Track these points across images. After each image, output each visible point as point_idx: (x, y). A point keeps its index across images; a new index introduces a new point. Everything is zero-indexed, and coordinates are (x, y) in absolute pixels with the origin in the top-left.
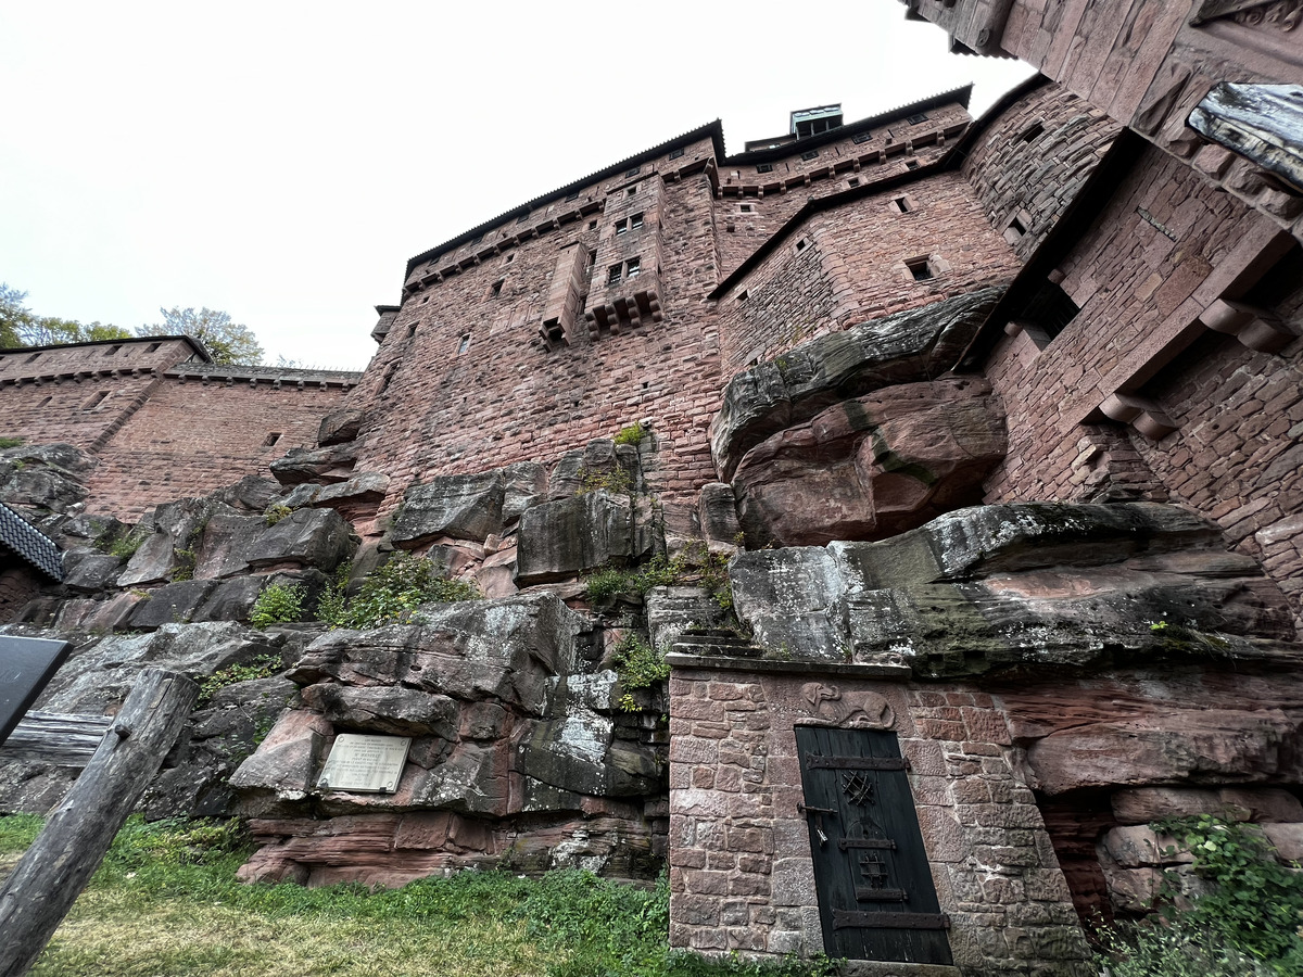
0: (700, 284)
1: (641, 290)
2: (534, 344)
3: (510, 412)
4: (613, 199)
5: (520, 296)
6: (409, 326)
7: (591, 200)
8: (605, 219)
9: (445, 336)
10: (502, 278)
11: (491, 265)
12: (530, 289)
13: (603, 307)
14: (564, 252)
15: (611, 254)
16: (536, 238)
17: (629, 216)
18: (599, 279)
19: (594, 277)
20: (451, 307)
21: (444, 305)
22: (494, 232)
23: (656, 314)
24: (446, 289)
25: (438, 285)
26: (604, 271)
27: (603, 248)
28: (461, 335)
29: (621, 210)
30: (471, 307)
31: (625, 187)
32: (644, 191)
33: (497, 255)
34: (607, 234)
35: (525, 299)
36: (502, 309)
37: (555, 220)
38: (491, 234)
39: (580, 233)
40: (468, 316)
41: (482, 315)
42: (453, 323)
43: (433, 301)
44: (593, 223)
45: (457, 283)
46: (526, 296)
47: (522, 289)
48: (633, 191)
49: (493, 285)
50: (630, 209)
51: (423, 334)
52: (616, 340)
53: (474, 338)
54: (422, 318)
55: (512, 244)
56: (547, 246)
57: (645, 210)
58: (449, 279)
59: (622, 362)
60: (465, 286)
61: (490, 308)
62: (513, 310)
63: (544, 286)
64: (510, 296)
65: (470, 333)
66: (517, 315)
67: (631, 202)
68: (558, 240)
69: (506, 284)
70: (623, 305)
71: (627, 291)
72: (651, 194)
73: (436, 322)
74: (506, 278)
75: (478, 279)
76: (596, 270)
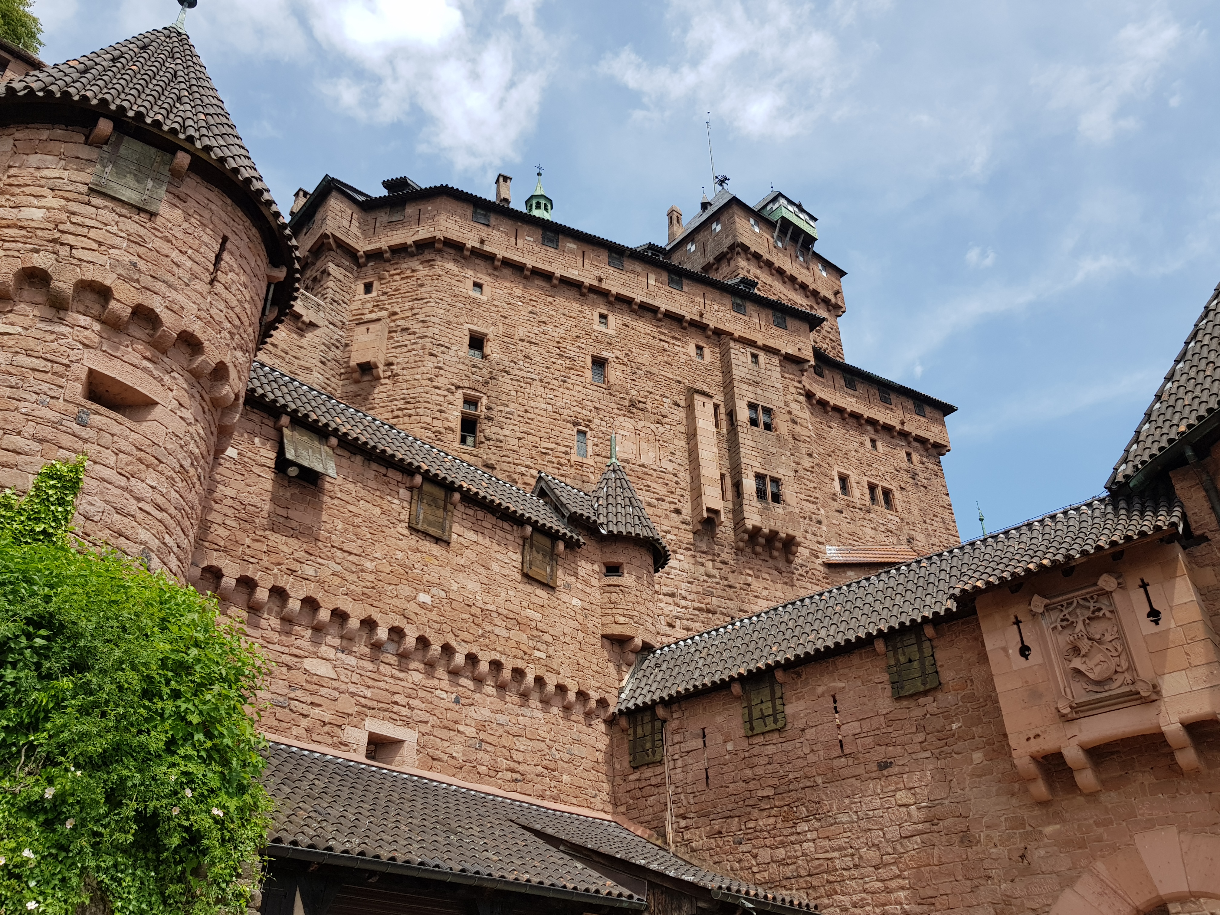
0: (814, 538)
1: (791, 532)
2: (678, 512)
3: (672, 595)
4: (737, 352)
5: (640, 413)
6: (470, 330)
7: (701, 315)
8: (736, 383)
9: (549, 408)
10: (605, 354)
11: (576, 306)
12: (650, 410)
13: (761, 529)
14: (699, 400)
15: (754, 453)
16: (633, 311)
17: (761, 404)
18: (749, 484)
19: (744, 475)
20: (536, 349)
21: (521, 332)
22: (575, 246)
23: (791, 558)
24: (510, 294)
25: (490, 271)
26: (751, 475)
27: (744, 436)
28: (575, 424)
29: (750, 385)
30: (573, 377)
31: (750, 345)
32: (769, 373)
33: (583, 295)
34: (743, 414)
35: (648, 424)
36: (622, 419)
37: (663, 309)
38: (571, 245)
39: (688, 355)
40: (575, 393)
41: (596, 408)
42: (554, 390)
43: (495, 303)
44: (699, 348)
45: (526, 295)
46: (648, 419)
47: (640, 402)
48: (755, 356)
49: (593, 356)
50: (759, 391)
51: (507, 372)
52: (757, 562)
53: (597, 445)
54: (489, 331)
55: (604, 294)
56: (652, 342)
57: (775, 408)
58: (507, 272)
59: (765, 593)
60: (545, 319)
61: (603, 402)
62: (637, 432)
63: (667, 420)
64: (627, 403)
65: (587, 430)
66: (644, 445)
67: (758, 379)
68: (664, 343)
69: (614, 373)
70: (773, 535)
71: (779, 524)
72: (776, 385)
73: (521, 363)
74: (611, 359)
75: (563, 320)
76: (743, 466)
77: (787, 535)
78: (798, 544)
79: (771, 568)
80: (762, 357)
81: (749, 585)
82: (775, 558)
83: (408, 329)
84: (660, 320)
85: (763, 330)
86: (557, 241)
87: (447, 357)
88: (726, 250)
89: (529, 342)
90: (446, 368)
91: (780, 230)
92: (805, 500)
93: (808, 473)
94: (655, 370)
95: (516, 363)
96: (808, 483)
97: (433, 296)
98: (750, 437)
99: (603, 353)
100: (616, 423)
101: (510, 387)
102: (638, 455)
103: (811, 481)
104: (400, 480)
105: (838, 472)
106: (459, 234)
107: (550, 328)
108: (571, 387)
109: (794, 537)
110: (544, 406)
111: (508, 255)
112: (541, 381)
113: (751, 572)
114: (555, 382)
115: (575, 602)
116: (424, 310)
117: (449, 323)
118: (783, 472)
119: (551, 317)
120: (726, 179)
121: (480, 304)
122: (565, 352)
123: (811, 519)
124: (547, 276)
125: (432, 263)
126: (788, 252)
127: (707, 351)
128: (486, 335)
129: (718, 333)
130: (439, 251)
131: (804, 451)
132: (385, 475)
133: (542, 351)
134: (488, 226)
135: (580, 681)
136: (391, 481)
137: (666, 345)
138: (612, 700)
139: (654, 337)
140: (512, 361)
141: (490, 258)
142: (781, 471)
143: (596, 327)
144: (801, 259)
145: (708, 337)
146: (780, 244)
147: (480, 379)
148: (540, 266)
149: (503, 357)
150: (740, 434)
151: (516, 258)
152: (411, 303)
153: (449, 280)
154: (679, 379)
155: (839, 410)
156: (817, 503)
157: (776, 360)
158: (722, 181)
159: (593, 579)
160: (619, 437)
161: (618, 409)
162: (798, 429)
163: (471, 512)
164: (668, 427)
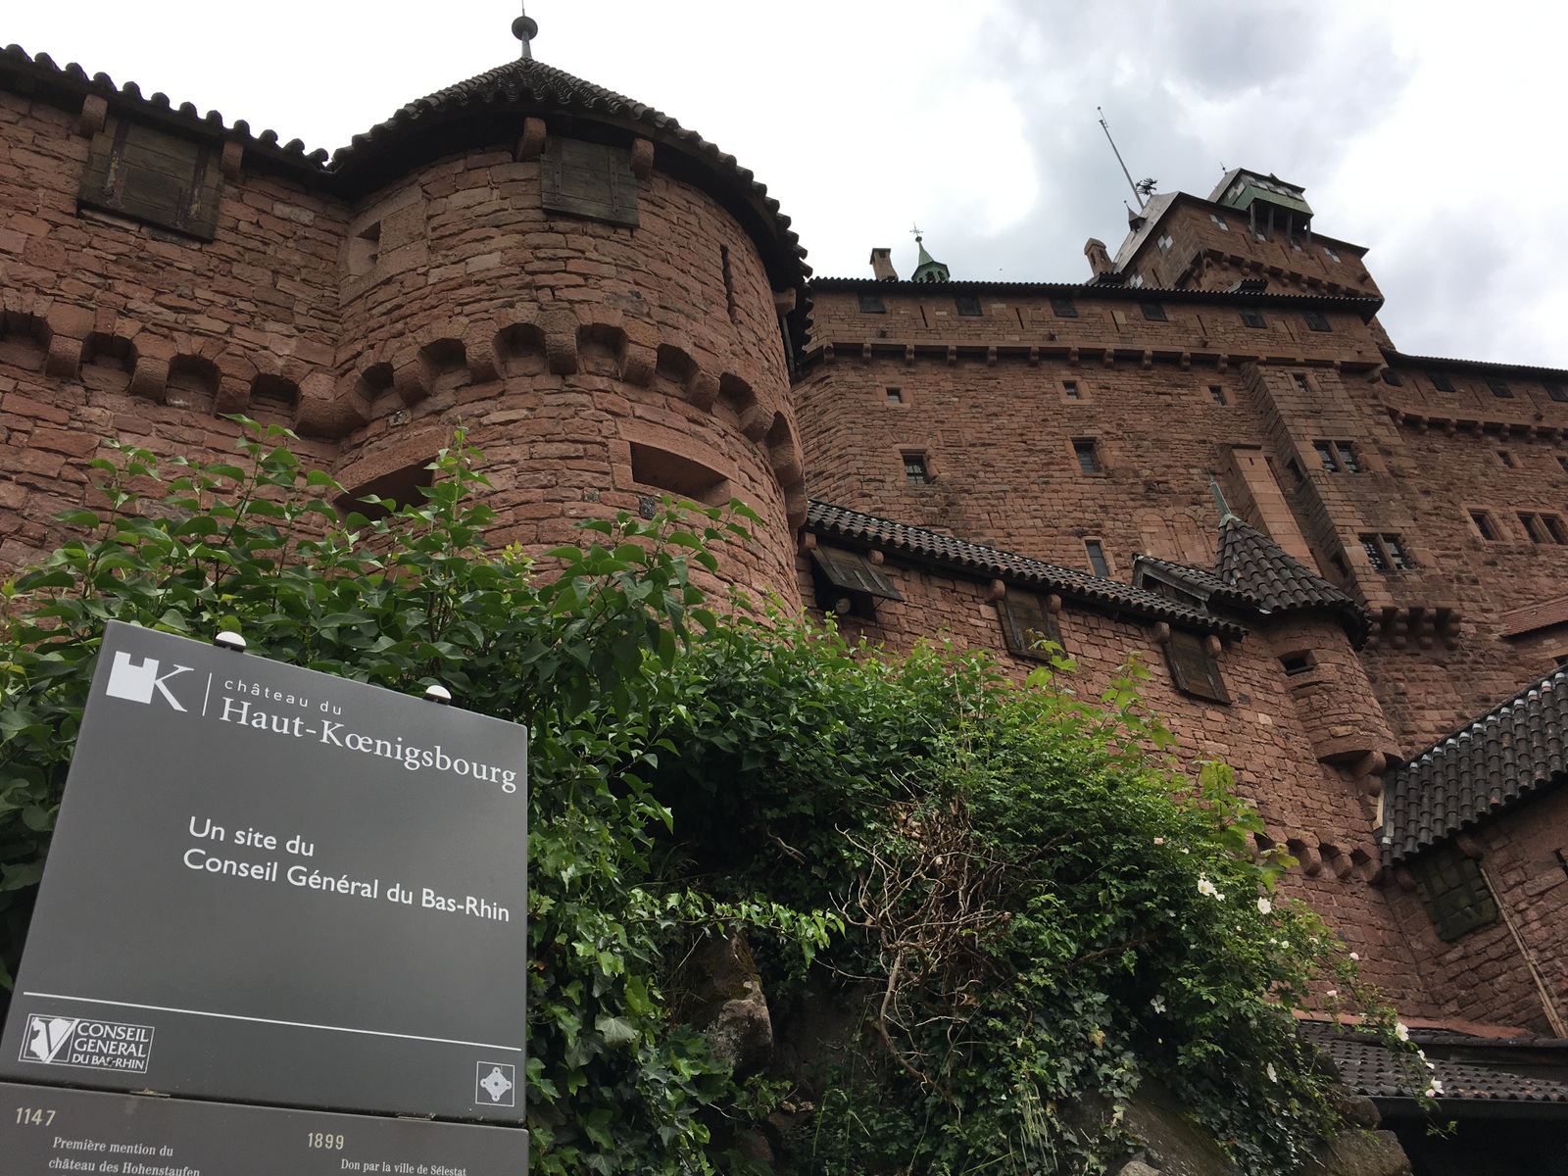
0: (1475, 606)
4: (1272, 379)
5: (1165, 498)
6: (902, 451)
7: (1205, 345)
8: (1286, 421)
9: (1038, 522)
10: (1088, 433)
11: (1028, 382)
12: (1177, 490)
13: (1395, 610)
14: (1242, 458)
15: (1347, 508)
16: (1109, 366)
17: (1333, 438)
18: (1356, 552)
19: (1344, 543)
20: (995, 451)
21: (969, 435)
22: (1004, 306)
23: (1454, 641)
24: (939, 391)
25: (904, 370)
26: (1354, 539)
27: (1325, 488)
28: (1081, 534)
29: (1308, 417)
30: (1055, 474)
31: (1287, 365)
32: (1329, 394)
33: (1034, 365)
34: (1313, 459)
35: (1181, 509)
36: (1141, 512)
37: (1149, 352)
38: (997, 307)
39: (1204, 403)
40: (1066, 495)
41: (1101, 507)
42: (1036, 497)
43: (923, 407)
44: (1215, 389)
45: (959, 386)
46: (1177, 502)
47: (1159, 482)
48: (1299, 377)
49: (1073, 440)
50: (1324, 423)
51: (966, 491)
52: (1403, 661)
53: (1119, 555)
54: (928, 445)
55: (1060, 356)
56: (1147, 399)
57: (1355, 440)
58: (925, 365)
59: (1431, 700)
60: (995, 409)
61: (1109, 496)
62: (1168, 524)
63: (1204, 497)
64: (1141, 489)
65: (1099, 538)
66: (1184, 539)
67: (1317, 407)
68: (1165, 397)
69: (1112, 454)
70: (1417, 613)
71: (1420, 597)
72: (1346, 408)
73: (981, 474)
74: (1099, 437)
75: (1018, 404)
76: (1338, 529)
77: (1438, 609)
78: (1458, 619)
79: (1427, 663)
80: (1312, 376)
81: (1404, 694)
82: (1426, 647)
83: (822, 473)
84: (1148, 368)
85: (1298, 340)
86: (979, 307)
87: (884, 493)
88: (1188, 266)
89: (983, 445)
90: (888, 507)
91: (1257, 219)
92: (1442, 556)
93: (1434, 518)
94: (1165, 436)
95: (974, 477)
96: (1438, 532)
97: (842, 421)
98: (1333, 488)
99: (1086, 432)
100: (1136, 519)
101: (979, 510)
102: (1181, 554)
103: (1441, 528)
104: (974, 593)
105: (1470, 510)
106: (850, 334)
107: (1004, 420)
108: (1058, 488)
109: (1449, 610)
110: (1030, 522)
111: (920, 342)
112: (1015, 490)
113: (1400, 675)
114: (1035, 487)
115: (1264, 719)
116: (835, 443)
117: (873, 449)
118: (1398, 524)
119: (1000, 405)
120: (1152, 183)
121: (904, 415)
122: (1035, 445)
123: (1459, 579)
124: (978, 355)
125: (827, 381)
126: (1276, 245)
127: (1227, 392)
128: (924, 451)
129: (1235, 362)
130: (831, 363)
131: (1415, 489)
132: (953, 591)
133: (1004, 451)
134: (884, 312)
135: (1318, 831)
136: (964, 597)
137: (1168, 399)
138: (1372, 852)
139: (1148, 393)
140: (969, 476)
141: (896, 353)
142: (1395, 523)
143: (1064, 402)
144: (1297, 248)
145: (1223, 372)
146: (1261, 238)
147: (935, 509)
148: (967, 343)
149: (955, 474)
150: (1318, 488)
151: (932, 343)
152: (815, 440)
153: (857, 396)
154: (1202, 438)
155: (1439, 425)
156: (1461, 557)
157: (1333, 375)
158: (1147, 188)
159: (1273, 683)
160: (1146, 538)
161: (1133, 500)
162: (1395, 461)
163: (1079, 620)
164: (1210, 505)
